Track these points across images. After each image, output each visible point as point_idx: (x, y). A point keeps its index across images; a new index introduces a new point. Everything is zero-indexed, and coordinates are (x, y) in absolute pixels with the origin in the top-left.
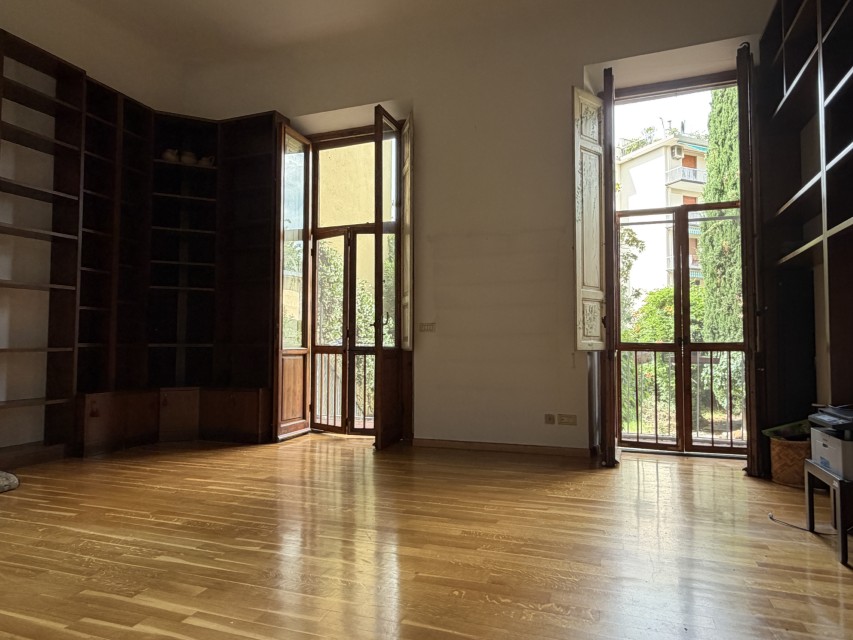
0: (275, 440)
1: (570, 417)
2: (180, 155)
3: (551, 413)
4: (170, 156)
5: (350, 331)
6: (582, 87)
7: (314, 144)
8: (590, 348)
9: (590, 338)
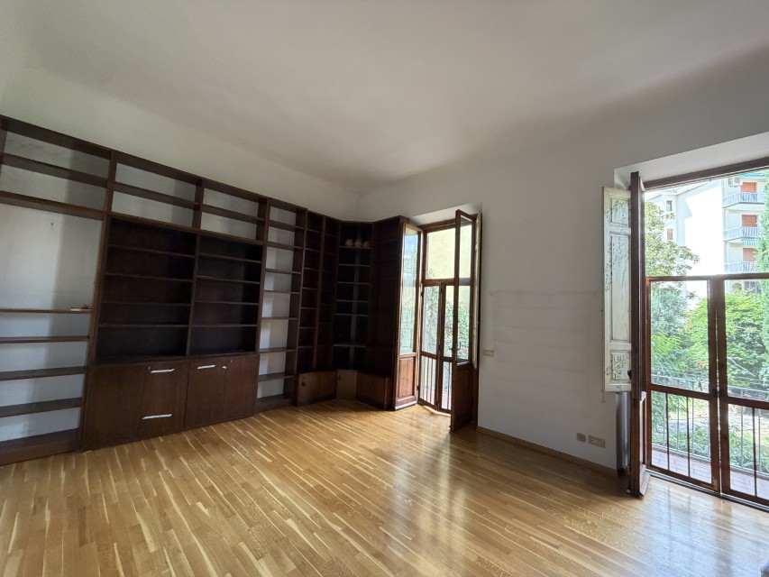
0: (393, 410)
1: (600, 440)
2: (354, 241)
3: (583, 433)
4: (349, 243)
5: (440, 347)
6: (612, 185)
7: (425, 230)
8: (618, 390)
9: (619, 381)
